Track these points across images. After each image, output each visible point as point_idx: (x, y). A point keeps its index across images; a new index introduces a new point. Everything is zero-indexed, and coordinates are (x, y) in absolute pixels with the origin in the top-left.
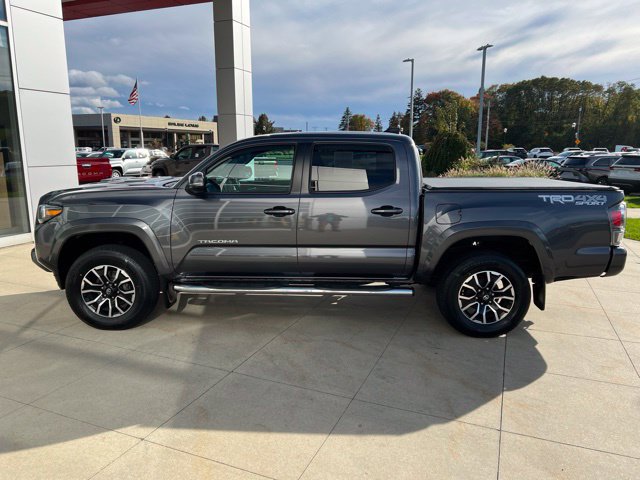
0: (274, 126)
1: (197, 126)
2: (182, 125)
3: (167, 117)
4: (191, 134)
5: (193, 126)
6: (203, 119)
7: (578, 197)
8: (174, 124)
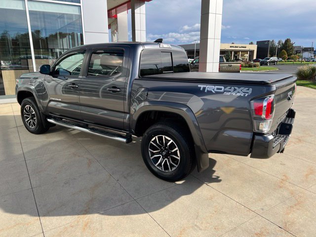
0: (294, 45)
1: (245, 47)
2: (237, 47)
3: (233, 43)
4: (241, 52)
5: (243, 47)
6: (252, 43)
7: (227, 89)
8: (233, 47)
